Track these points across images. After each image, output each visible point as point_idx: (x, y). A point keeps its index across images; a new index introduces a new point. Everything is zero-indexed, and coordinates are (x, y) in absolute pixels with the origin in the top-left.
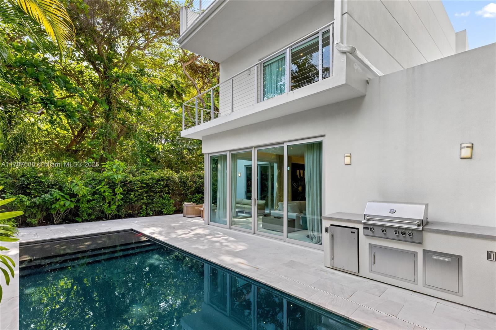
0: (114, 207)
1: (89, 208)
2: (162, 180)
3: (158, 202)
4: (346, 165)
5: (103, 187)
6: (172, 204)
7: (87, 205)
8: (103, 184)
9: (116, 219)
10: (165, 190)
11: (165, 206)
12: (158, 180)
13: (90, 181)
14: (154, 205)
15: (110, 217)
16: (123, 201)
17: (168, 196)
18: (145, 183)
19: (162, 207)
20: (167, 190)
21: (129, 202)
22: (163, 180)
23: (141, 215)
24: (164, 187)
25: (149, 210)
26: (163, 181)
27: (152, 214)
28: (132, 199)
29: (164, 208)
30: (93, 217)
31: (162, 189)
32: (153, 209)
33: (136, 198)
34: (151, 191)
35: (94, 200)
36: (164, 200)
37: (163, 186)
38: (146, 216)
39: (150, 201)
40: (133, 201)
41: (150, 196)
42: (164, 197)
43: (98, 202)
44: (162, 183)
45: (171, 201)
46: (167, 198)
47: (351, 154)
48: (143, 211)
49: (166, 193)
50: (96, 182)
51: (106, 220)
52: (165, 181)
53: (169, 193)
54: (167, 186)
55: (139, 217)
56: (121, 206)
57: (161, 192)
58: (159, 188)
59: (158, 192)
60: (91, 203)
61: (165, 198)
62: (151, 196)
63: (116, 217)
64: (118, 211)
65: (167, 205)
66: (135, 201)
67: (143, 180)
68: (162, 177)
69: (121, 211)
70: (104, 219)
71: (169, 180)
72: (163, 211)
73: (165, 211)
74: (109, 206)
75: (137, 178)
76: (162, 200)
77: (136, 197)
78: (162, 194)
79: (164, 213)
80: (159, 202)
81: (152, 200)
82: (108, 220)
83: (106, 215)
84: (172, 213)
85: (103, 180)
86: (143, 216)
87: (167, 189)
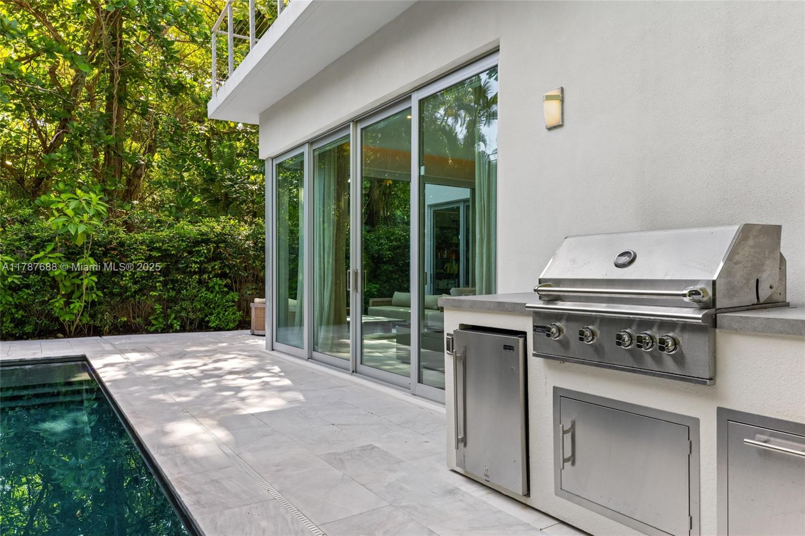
0: (77, 306)
1: (17, 306)
2: (203, 241)
3: (196, 297)
4: (550, 129)
5: (50, 255)
6: (231, 304)
7: (11, 299)
8: (49, 248)
9: (89, 335)
10: (213, 268)
11: (214, 308)
12: (197, 243)
13: (20, 240)
14: (186, 304)
15: (73, 329)
16: (104, 293)
17: (220, 282)
18: (159, 249)
19: (207, 310)
20: (220, 268)
21: (120, 295)
22: (207, 241)
23: (153, 329)
24: (210, 260)
25: (173, 316)
26: (207, 244)
27: (178, 328)
28: (126, 289)
29: (211, 314)
30: (28, 329)
31: (206, 265)
32: (183, 314)
33: (137, 287)
34: (178, 269)
35: (28, 286)
36: (212, 292)
37: (206, 258)
38: (164, 331)
39: (173, 293)
40: (128, 293)
41: (174, 281)
42: (211, 285)
43: (37, 292)
44: (203, 249)
45: (229, 297)
46: (217, 288)
47: (562, 90)
48: (156, 319)
49: (216, 276)
50: (34, 243)
51: (65, 337)
52: (212, 246)
53: (223, 276)
54: (216, 257)
55: (148, 332)
56: (100, 303)
57: (201, 271)
58: (196, 263)
59: (195, 273)
60: (20, 293)
61: (214, 288)
62: (177, 281)
63: (89, 329)
64: (93, 316)
65: (218, 306)
66: (135, 292)
67: (152, 242)
68: (203, 234)
69: (99, 316)
70: (60, 335)
71: (224, 242)
72: (208, 322)
73: (213, 321)
74: (67, 304)
75: (139, 237)
76: (204, 293)
77: (135, 283)
78: (205, 276)
79: (210, 324)
80: (198, 298)
81: (179, 292)
82: (68, 337)
83: (61, 324)
84: (231, 325)
85: (51, 240)
86: (156, 332)
87: (217, 265)
